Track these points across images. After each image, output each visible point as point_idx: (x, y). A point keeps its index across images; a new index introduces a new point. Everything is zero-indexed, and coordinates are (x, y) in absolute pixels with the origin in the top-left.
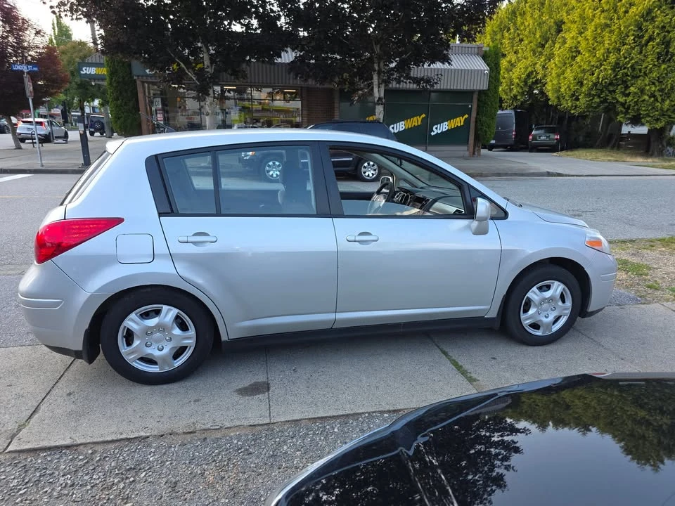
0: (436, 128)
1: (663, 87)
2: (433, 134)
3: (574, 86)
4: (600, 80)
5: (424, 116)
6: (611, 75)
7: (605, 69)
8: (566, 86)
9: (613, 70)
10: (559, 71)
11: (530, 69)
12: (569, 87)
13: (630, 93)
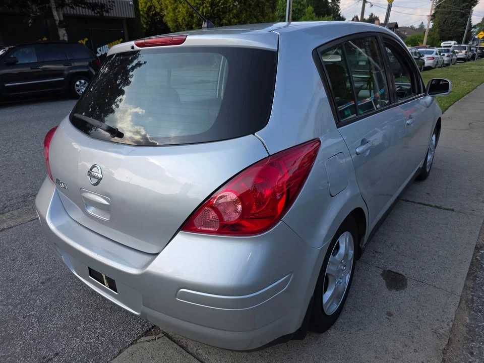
0: (100, 50)
1: (240, 20)
2: (98, 55)
3: (187, 18)
4: (205, 14)
5: (86, 39)
6: (210, 10)
7: (206, 6)
8: (182, 18)
9: (211, 6)
10: (173, 6)
11: (149, 4)
12: (184, 18)
13: (223, 24)
